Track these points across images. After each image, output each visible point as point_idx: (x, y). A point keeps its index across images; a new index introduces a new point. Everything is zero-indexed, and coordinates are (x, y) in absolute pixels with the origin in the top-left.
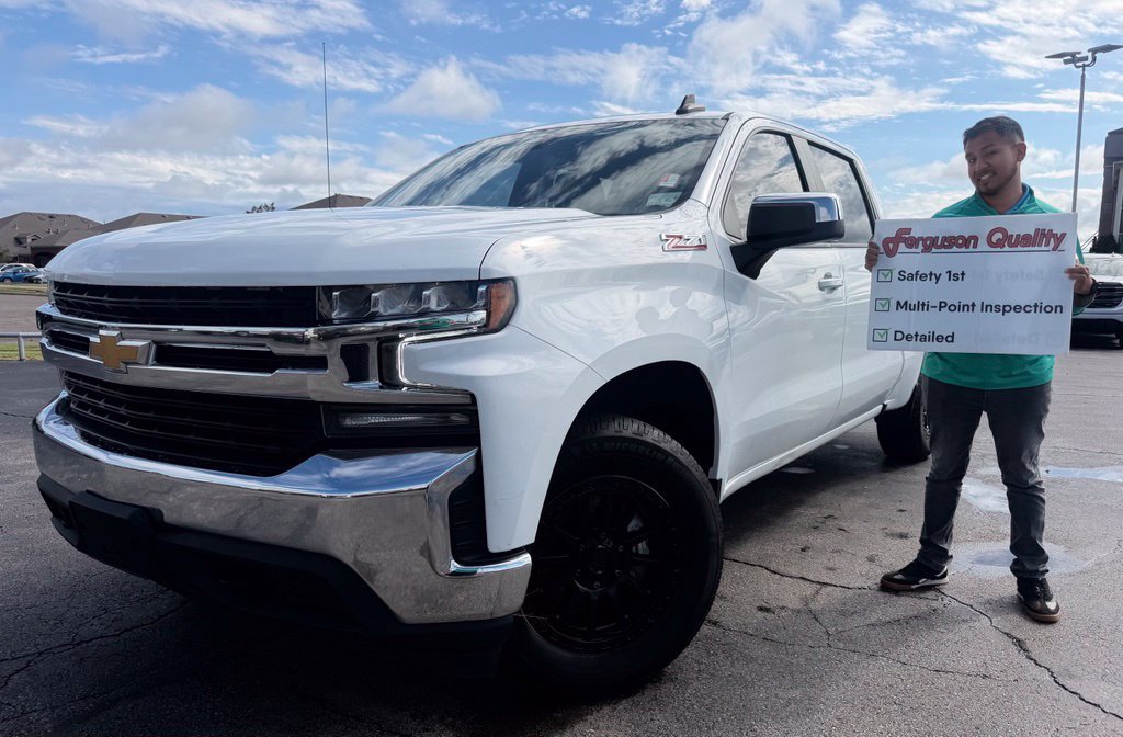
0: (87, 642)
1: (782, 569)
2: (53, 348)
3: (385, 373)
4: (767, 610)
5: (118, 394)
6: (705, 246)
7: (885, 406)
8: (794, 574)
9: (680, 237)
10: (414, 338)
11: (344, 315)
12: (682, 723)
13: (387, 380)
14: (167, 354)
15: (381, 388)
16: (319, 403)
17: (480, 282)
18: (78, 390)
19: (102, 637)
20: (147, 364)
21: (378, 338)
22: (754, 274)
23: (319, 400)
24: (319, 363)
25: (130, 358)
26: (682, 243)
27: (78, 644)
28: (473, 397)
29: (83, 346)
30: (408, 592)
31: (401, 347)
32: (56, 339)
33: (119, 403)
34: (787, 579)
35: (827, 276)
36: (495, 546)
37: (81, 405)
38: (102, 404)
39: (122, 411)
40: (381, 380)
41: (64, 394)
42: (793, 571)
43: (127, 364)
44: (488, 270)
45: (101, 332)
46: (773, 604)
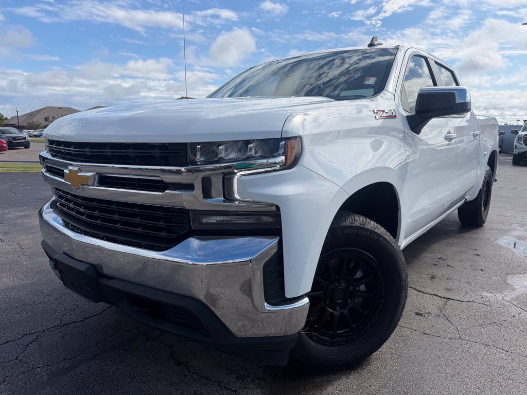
0: (67, 325)
1: (423, 289)
2: (47, 174)
3: (226, 193)
4: (421, 315)
5: (79, 201)
6: (395, 116)
7: (466, 199)
8: (430, 292)
9: (383, 111)
10: (243, 173)
11: (202, 159)
12: (388, 388)
13: (228, 197)
14: (104, 180)
15: (224, 201)
16: (189, 210)
17: (282, 139)
18: (60, 197)
19: (74, 322)
20: (94, 185)
21: (223, 173)
22: (418, 132)
23: (189, 208)
24: (190, 187)
25: (85, 181)
26: (384, 115)
27: (63, 326)
28: (278, 207)
29: (61, 174)
30: (234, 310)
31: (236, 178)
32: (49, 170)
33: (80, 205)
34: (427, 295)
35: (448, 133)
36: (289, 294)
37: (61, 204)
38: (71, 205)
39: (82, 210)
40: (224, 197)
41: (54, 198)
42: (429, 290)
43: (83, 185)
44: (287, 132)
45: (70, 167)
46: (422, 311)
